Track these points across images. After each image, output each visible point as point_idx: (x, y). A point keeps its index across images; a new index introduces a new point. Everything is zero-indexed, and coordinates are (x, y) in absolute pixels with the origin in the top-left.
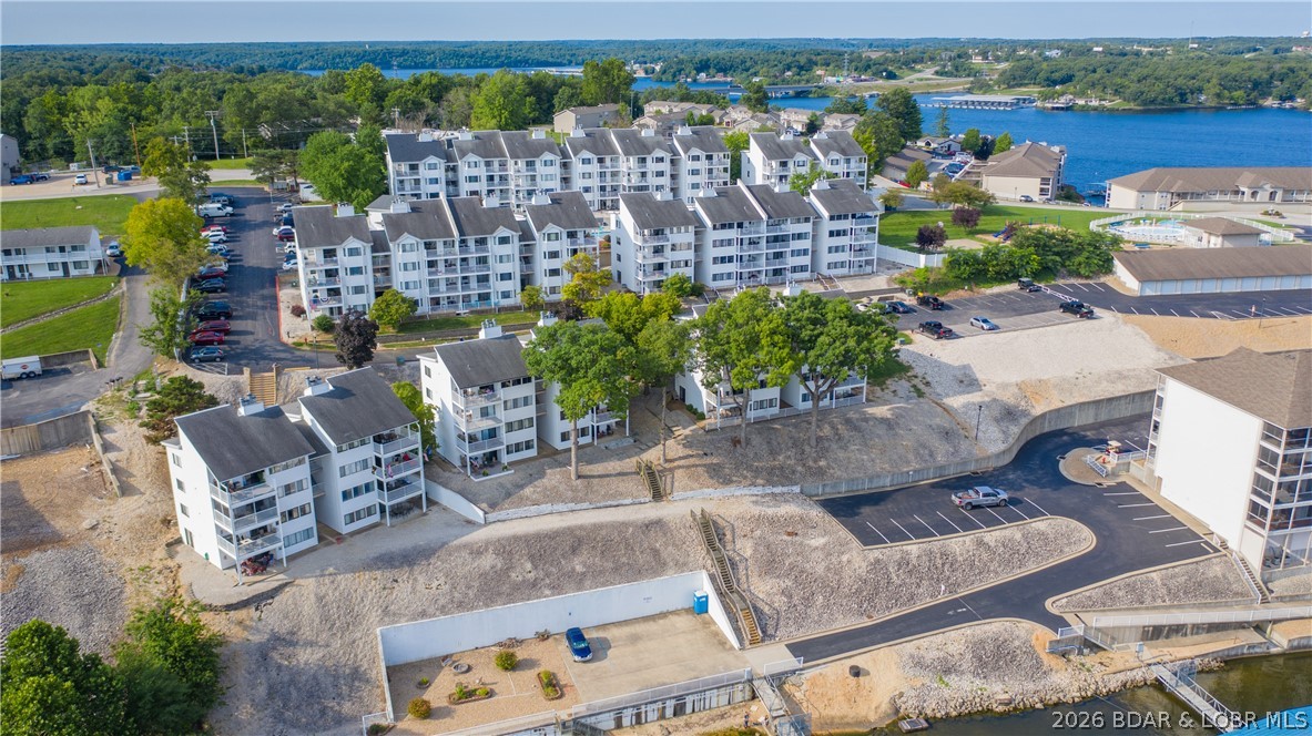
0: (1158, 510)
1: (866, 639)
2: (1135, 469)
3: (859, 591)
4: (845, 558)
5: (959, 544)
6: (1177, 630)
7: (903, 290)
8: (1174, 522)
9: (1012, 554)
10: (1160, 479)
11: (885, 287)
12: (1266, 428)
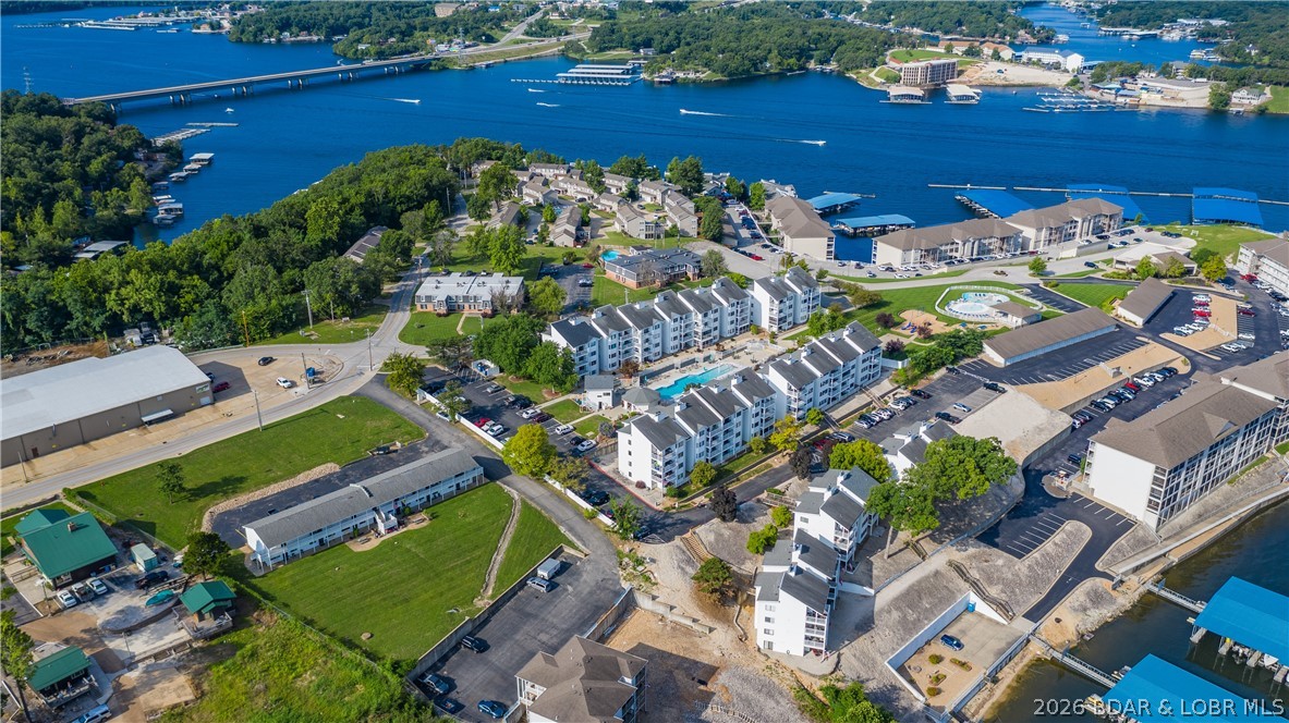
0: (1098, 506)
1: (1049, 604)
2: (1075, 484)
3: (1030, 582)
4: (1016, 568)
5: (1048, 546)
6: (1142, 565)
7: (899, 387)
8: (1109, 512)
9: (1068, 547)
10: (1093, 490)
11: (892, 388)
12: (1157, 468)
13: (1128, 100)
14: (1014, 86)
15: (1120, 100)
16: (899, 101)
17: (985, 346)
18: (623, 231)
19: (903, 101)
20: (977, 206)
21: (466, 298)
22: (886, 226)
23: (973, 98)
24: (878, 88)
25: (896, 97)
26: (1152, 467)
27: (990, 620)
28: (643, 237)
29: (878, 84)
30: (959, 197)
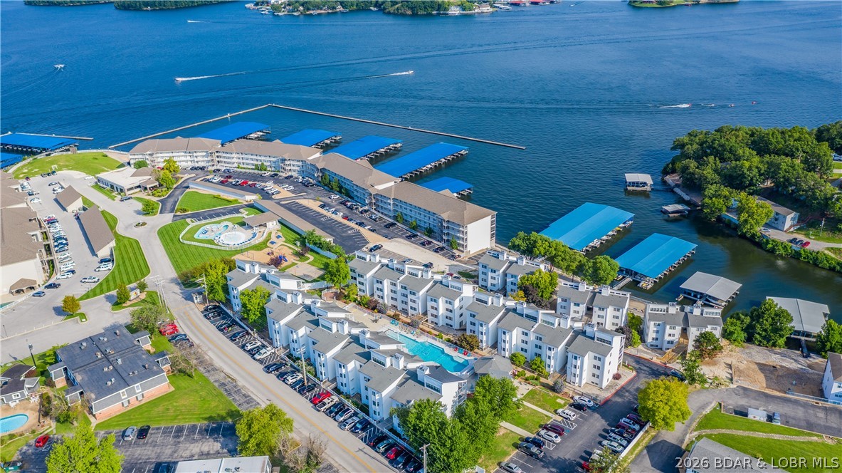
12: (492, 216)
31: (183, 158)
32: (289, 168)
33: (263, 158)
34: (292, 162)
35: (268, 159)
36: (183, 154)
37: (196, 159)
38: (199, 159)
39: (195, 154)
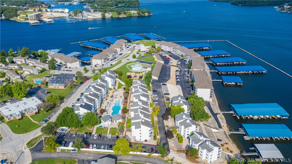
1: (219, 123)
3: (213, 121)
4: (210, 119)
12: (211, 89)
13: (86, 18)
14: (57, 17)
15: (84, 18)
16: (34, 24)
17: (152, 76)
18: (30, 73)
19: (35, 24)
20: (88, 46)
21: (25, 110)
22: (75, 55)
23: (52, 21)
24: (24, 22)
25: (33, 23)
26: (210, 89)
27: (217, 132)
28: (37, 74)
29: (23, 21)
30: (81, 45)
31: (168, 48)
32: (187, 58)
33: (184, 53)
34: (189, 56)
35: (185, 54)
36: (168, 47)
37: (170, 49)
38: (171, 49)
39: (170, 48)
